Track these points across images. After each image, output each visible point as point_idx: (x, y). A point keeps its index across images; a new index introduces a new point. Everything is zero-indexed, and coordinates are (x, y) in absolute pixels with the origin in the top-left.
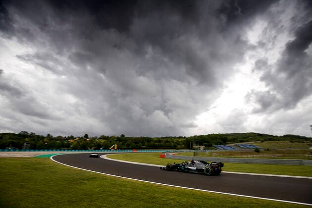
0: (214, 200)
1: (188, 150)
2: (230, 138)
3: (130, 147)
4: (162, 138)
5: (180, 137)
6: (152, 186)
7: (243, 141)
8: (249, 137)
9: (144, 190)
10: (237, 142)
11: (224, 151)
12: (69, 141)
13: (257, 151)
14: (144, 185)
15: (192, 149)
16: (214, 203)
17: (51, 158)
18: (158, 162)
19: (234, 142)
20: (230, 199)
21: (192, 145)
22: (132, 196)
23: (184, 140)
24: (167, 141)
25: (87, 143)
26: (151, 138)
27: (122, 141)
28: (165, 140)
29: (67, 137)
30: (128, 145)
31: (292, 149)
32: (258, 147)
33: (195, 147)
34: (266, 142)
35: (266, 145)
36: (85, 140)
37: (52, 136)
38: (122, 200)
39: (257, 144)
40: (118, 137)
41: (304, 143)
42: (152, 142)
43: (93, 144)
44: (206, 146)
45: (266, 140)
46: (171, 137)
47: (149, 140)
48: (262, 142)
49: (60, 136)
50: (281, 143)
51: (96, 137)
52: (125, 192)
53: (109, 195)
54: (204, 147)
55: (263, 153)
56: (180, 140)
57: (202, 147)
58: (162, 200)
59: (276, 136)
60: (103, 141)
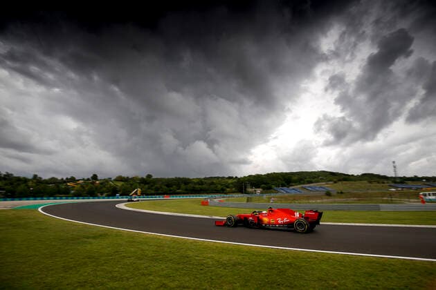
0: (264, 256)
1: (240, 195)
2: (295, 178)
3: (160, 192)
4: (205, 179)
5: (230, 178)
6: (185, 242)
7: (311, 182)
8: (319, 176)
9: (173, 248)
10: (304, 184)
11: (286, 195)
12: (68, 184)
13: (328, 194)
14: (174, 241)
15: (245, 193)
16: (263, 260)
17: (40, 210)
18: (198, 211)
19: (300, 183)
20: (284, 254)
21: (245, 188)
22: (157, 256)
23: (235, 181)
24: (212, 183)
25: (96, 188)
26: (189, 179)
27: (148, 183)
28: (210, 181)
29: (65, 179)
30: (157, 189)
31: (370, 191)
32: (330, 189)
33: (250, 190)
34: (340, 183)
35: (340, 186)
36: (93, 183)
37: (40, 178)
38: (142, 262)
39: (329, 186)
40: (142, 178)
41: (383, 183)
42: (190, 184)
43: (105, 189)
44: (264, 188)
45: (340, 180)
46: (218, 178)
47: (186, 181)
48: (335, 182)
49: (53, 178)
50: (358, 183)
51: (110, 178)
52: (147, 252)
53: (124, 256)
54: (261, 190)
55: (334, 196)
56: (230, 181)
57: (259, 191)
58: (196, 260)
59: (352, 175)
60: (119, 184)
